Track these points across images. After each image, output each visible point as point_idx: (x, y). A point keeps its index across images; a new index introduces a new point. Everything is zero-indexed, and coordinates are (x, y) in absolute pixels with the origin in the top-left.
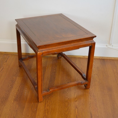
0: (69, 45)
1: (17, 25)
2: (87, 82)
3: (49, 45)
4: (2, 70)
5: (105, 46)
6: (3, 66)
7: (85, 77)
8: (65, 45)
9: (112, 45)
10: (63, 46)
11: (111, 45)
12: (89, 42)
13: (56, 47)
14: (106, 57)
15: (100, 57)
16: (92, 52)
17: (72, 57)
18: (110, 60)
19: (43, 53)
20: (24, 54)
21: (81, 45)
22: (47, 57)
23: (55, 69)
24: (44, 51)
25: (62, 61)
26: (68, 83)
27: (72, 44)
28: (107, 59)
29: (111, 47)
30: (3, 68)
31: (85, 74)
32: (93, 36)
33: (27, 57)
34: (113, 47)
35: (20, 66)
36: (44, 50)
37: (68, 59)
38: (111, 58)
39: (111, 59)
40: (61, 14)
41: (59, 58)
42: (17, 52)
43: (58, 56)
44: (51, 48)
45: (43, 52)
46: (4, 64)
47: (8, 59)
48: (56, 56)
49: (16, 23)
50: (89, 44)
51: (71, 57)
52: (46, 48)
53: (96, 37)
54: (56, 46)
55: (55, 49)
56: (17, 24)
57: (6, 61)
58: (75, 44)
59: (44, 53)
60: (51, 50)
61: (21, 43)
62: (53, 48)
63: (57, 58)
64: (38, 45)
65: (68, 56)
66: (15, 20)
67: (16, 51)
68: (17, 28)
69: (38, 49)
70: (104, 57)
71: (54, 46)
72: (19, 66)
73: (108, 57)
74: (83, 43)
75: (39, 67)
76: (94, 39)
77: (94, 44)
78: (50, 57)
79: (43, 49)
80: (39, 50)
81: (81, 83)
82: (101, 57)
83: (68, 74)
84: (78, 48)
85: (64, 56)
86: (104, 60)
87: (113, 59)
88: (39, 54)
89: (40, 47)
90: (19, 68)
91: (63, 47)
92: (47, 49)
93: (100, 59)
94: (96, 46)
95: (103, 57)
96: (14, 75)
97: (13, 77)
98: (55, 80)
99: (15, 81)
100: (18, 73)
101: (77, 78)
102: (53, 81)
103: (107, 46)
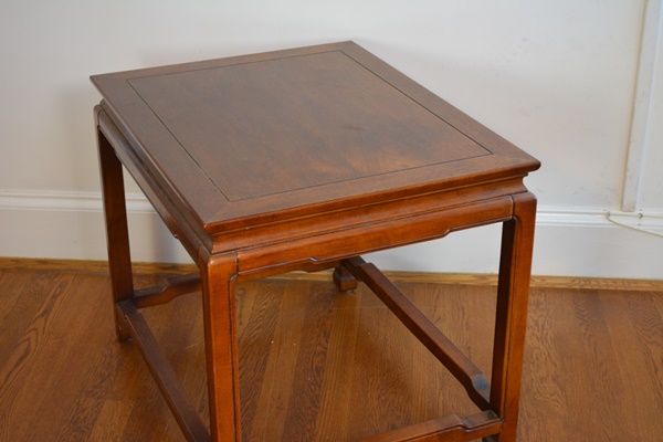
0: (385, 214)
1: (102, 111)
2: (496, 425)
3: (274, 217)
4: (17, 365)
5: (600, 220)
6: (29, 339)
7: (486, 395)
8: (365, 218)
9: (637, 212)
10: (354, 220)
11: (632, 208)
12: (502, 197)
13: (316, 229)
14: (605, 280)
15: (574, 279)
16: (517, 250)
17: (417, 279)
18: (627, 293)
19: (238, 266)
20: (148, 271)
21: (457, 217)
22: (278, 281)
23: (319, 349)
24: (244, 249)
25: (358, 308)
26: (394, 427)
27: (406, 210)
28: (615, 292)
29: (631, 222)
30: (27, 352)
31: (487, 377)
32: (523, 162)
33: (165, 284)
34: (644, 221)
35: (125, 338)
36: (247, 249)
37: (389, 292)
38: (636, 281)
39: (633, 287)
40: (350, 44)
41: (343, 287)
42: (105, 257)
43: (337, 280)
44: (283, 235)
45: (241, 256)
46: (35, 329)
47: (55, 297)
48: (326, 275)
49: (98, 98)
50: (499, 209)
51: (413, 284)
52: (255, 234)
53: (536, 166)
54: (311, 222)
55: (307, 240)
56: (103, 102)
57: (46, 313)
58: (418, 208)
59: (246, 261)
60: (285, 247)
61: (129, 205)
62: (298, 232)
63: (333, 286)
64: (209, 220)
65: (392, 280)
66: (92, 78)
67: (100, 252)
68: (102, 124)
69: (210, 244)
70: (596, 279)
71: (301, 224)
72: (115, 337)
73: (615, 281)
74: (464, 205)
75: (218, 342)
76: (525, 180)
77: (531, 205)
78: (296, 286)
79: (240, 243)
80: (216, 248)
81: (465, 427)
82: (580, 279)
83: (393, 380)
84: (438, 230)
85: (367, 275)
86: (594, 292)
87: (646, 287)
88: (214, 266)
89: (219, 231)
90: (116, 348)
91: (353, 227)
92: (264, 238)
93: (573, 290)
94: (539, 217)
95: (588, 280)
96: (90, 389)
97: (82, 399)
98: (316, 413)
99: (93, 424)
100: (112, 378)
101: (441, 398)
102: (310, 418)
103: (611, 218)
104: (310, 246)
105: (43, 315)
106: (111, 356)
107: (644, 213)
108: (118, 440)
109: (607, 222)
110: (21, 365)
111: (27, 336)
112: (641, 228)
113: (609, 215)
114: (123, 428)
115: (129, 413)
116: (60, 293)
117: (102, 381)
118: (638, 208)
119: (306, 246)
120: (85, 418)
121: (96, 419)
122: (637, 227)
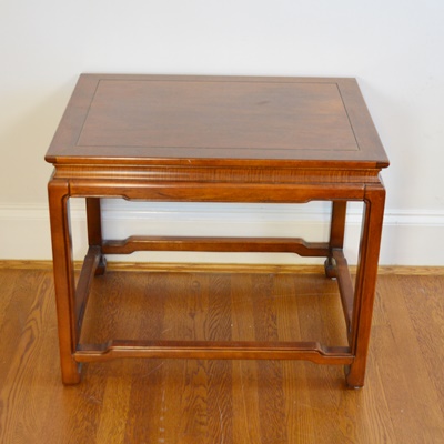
4: (27, 350)
6: (30, 328)
23: (271, 330)
30: (32, 338)
47: (43, 292)
57: (39, 305)
105: (37, 306)
110: (30, 349)
111: (28, 325)
115: (130, 387)
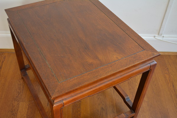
5: (152, 38)
9: (162, 36)
12: (147, 64)
19: (63, 104)
27: (118, 75)
29: (161, 38)
34: (164, 38)
36: (66, 99)
45: (64, 102)
47: (3, 62)
58: (122, 74)
59: (66, 103)
79: (64, 97)
80: (56, 101)
88: (55, 107)
90: (22, 81)
96: (15, 98)
97: (13, 102)
98: (80, 104)
99: (17, 112)
100: (21, 93)
101: (114, 96)
102: (79, 106)
103: (155, 37)
104: (88, 93)
106: (20, 85)
107: (164, 36)
108: (25, 117)
109: (154, 38)
112: (163, 40)
113: (155, 36)
114: (26, 113)
115: (27, 107)
116: (4, 60)
117: (19, 95)
118: (163, 35)
119: (86, 94)
120: (15, 110)
121: (18, 110)
122: (162, 40)
